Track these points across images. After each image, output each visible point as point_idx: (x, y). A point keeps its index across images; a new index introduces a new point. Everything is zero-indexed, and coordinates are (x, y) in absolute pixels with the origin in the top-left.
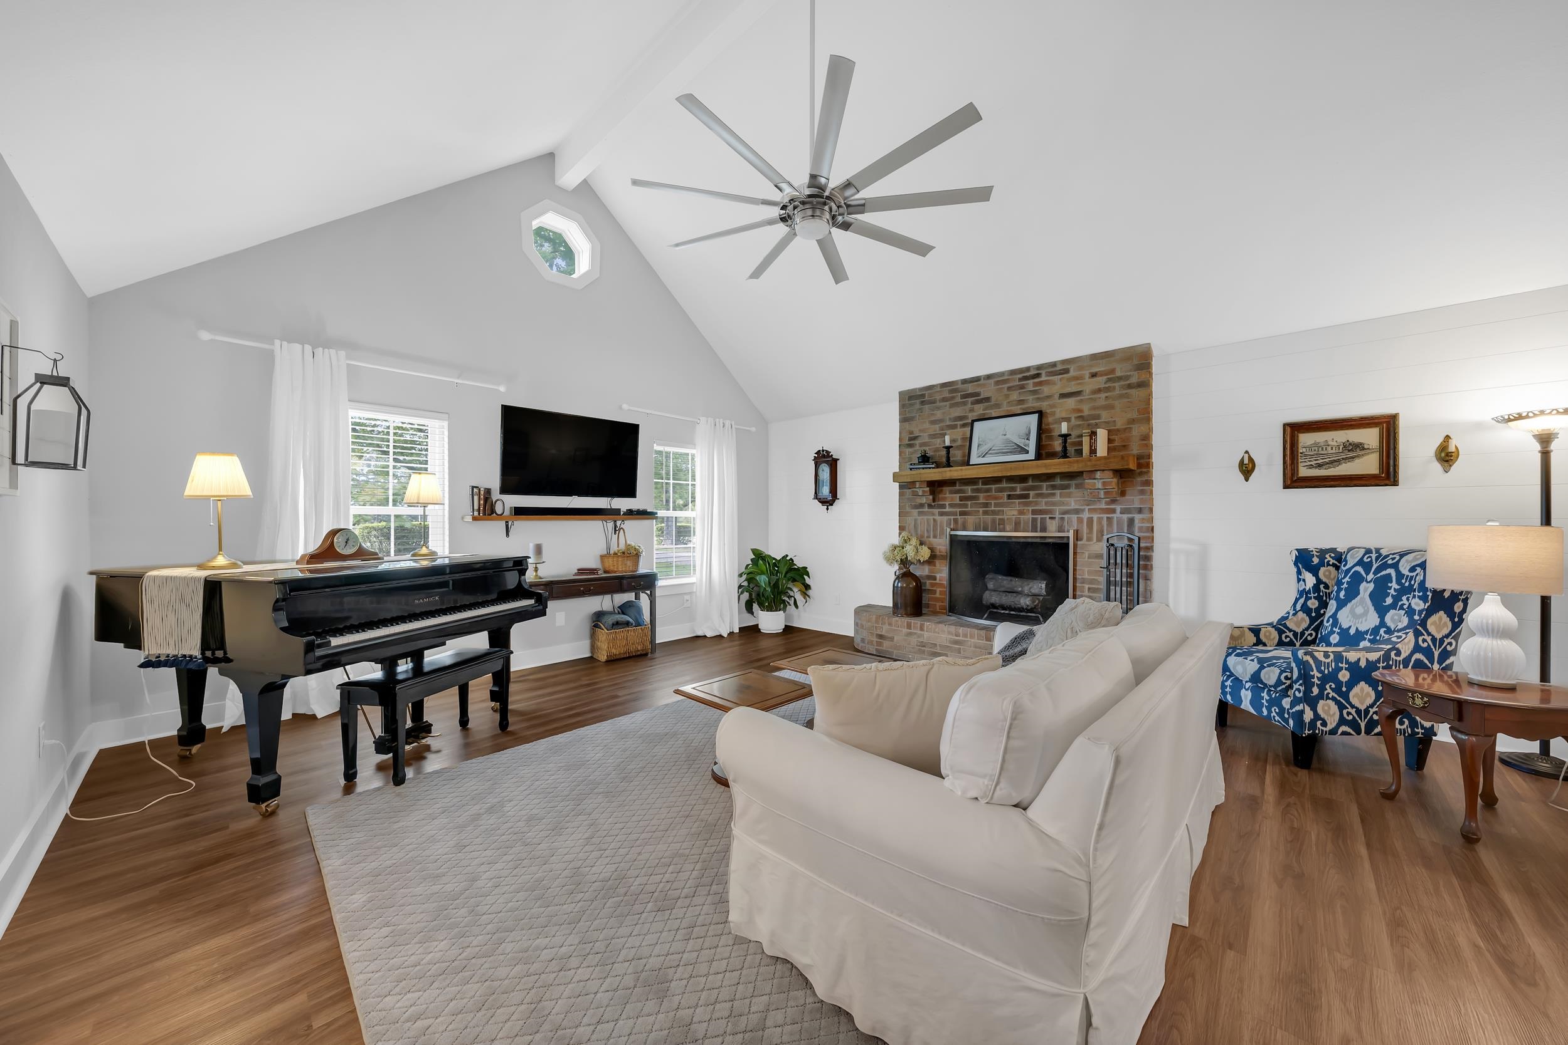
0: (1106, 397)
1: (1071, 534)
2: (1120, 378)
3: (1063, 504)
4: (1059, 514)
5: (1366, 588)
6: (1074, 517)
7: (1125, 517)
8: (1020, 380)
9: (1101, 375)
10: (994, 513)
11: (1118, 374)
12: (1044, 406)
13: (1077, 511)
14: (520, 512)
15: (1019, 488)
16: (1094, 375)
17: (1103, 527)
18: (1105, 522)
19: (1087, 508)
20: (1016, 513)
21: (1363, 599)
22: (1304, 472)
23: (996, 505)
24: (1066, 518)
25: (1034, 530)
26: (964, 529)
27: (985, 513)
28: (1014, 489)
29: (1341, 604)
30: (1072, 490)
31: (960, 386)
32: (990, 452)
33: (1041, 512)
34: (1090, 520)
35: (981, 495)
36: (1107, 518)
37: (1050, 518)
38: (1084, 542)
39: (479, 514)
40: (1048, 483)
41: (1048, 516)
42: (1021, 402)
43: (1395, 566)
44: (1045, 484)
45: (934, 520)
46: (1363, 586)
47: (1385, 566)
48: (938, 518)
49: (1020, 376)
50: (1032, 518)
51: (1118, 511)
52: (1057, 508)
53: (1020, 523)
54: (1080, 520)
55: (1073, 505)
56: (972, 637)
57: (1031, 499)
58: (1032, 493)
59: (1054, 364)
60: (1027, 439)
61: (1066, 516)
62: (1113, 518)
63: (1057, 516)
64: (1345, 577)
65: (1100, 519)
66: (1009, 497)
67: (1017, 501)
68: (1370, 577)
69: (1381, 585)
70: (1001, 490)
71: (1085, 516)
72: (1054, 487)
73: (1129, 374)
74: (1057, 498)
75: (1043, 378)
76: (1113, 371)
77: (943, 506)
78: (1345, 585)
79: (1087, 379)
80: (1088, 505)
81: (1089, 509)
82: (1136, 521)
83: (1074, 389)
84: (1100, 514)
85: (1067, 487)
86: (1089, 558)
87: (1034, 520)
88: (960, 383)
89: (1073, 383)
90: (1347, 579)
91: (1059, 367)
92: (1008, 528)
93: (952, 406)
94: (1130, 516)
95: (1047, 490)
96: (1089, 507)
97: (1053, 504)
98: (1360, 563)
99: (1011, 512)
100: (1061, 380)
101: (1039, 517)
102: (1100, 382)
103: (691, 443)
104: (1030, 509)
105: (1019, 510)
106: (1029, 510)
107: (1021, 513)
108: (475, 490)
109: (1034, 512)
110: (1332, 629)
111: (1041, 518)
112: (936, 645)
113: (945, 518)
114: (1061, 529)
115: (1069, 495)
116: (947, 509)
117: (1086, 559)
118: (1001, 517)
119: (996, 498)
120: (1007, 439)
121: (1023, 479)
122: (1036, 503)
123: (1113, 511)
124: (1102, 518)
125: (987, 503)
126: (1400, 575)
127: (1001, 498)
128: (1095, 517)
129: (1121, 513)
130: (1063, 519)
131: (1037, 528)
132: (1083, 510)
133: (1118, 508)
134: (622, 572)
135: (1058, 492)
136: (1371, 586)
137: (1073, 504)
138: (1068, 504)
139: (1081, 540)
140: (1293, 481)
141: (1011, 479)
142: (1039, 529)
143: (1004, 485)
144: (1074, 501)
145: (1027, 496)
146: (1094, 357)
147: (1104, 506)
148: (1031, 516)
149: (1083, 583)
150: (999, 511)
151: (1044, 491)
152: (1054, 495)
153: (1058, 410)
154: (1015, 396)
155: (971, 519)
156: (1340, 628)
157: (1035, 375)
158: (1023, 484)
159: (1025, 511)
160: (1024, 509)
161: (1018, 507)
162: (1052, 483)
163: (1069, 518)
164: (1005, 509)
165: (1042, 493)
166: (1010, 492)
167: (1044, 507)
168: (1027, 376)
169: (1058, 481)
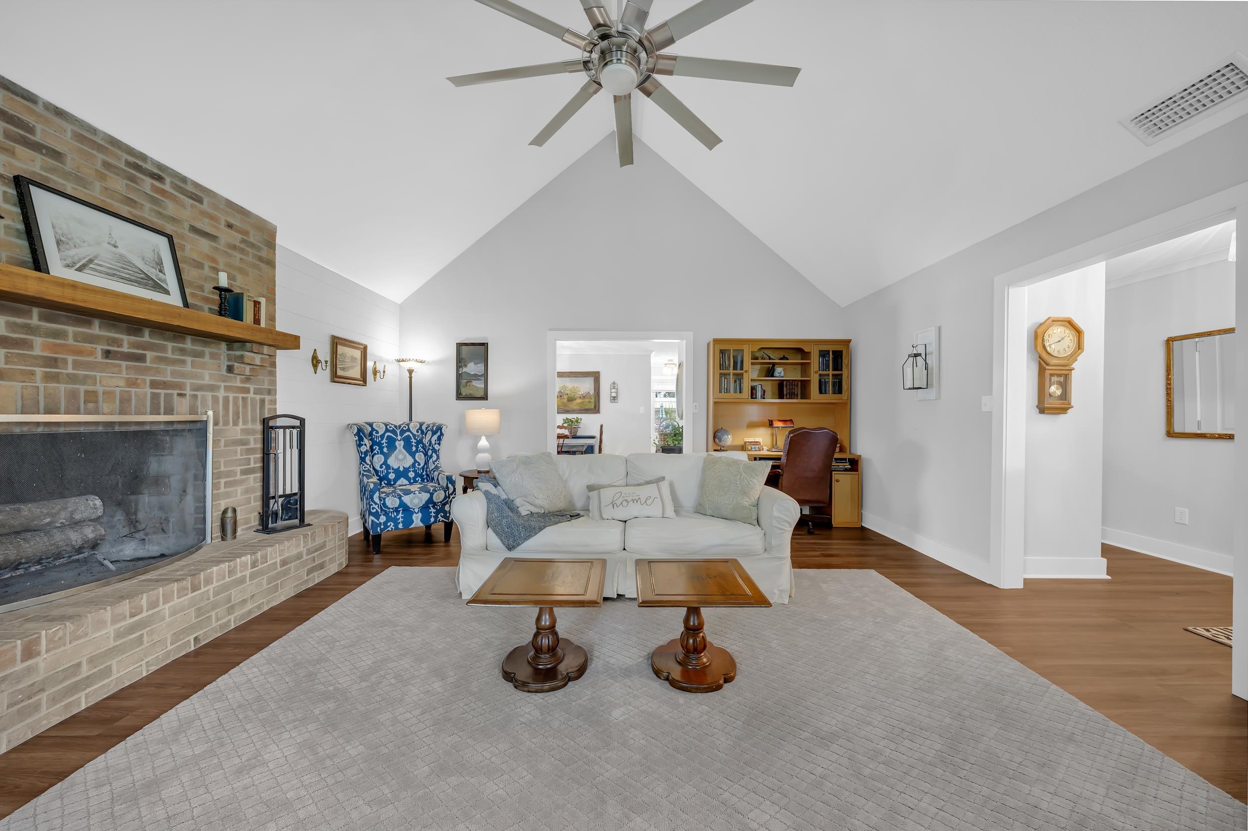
0: (241, 259)
1: (210, 418)
2: (253, 246)
3: (195, 376)
4: (192, 390)
5: (400, 444)
6: (209, 395)
7: (258, 397)
8: (128, 164)
9: (237, 231)
10: (72, 379)
11: (252, 240)
12: (169, 228)
13: (212, 388)
15: (126, 342)
16: (230, 226)
17: (238, 408)
18: (240, 402)
19: (223, 384)
20: (122, 383)
21: (400, 451)
22: (340, 373)
23: (76, 365)
24: (199, 397)
25: (155, 411)
27: (49, 378)
28: (116, 341)
29: (387, 456)
30: (207, 359)
32: (91, 266)
33: (165, 385)
34: (226, 399)
35: (37, 341)
36: (243, 398)
37: (179, 395)
38: (220, 426)
40: (175, 344)
41: (175, 392)
43: (409, 430)
44: (170, 345)
46: (397, 443)
47: (402, 432)
49: (131, 159)
50: (152, 393)
51: (252, 391)
52: (189, 381)
53: (129, 400)
54: (215, 400)
55: (207, 381)
56: (167, 599)
57: (148, 364)
58: (150, 355)
59: (184, 179)
60: (161, 271)
61: (199, 394)
62: (247, 397)
63: (188, 392)
64: (382, 440)
65: (236, 399)
66: (107, 354)
67: (124, 364)
68: (399, 438)
69: (407, 441)
70: (92, 339)
71: (221, 394)
72: (183, 351)
73: (261, 245)
74: (188, 368)
75: (167, 187)
76: (246, 233)
78: (385, 444)
79: (222, 226)
80: (224, 381)
81: (225, 386)
82: (266, 403)
83: (208, 229)
84: (236, 393)
85: (200, 355)
86: (226, 446)
87: (155, 397)
89: (207, 220)
90: (384, 441)
91: (190, 188)
92: (105, 407)
94: (262, 396)
95: (173, 353)
96: (226, 384)
97: (183, 375)
98: (387, 430)
99: (114, 379)
100: (192, 206)
101: (163, 392)
102: (235, 238)
104: (148, 379)
105: (128, 380)
106: (145, 380)
107: (132, 383)
109: (154, 384)
110: (387, 471)
111: (166, 395)
112: (79, 665)
114: (193, 411)
115: (203, 366)
117: (222, 448)
118: (90, 388)
119: (79, 352)
120: (121, 256)
121: (134, 325)
122: (158, 372)
123: (247, 391)
124: (238, 397)
125: (56, 360)
126: (414, 435)
127: (92, 353)
128: (231, 396)
129: (255, 393)
130: (195, 396)
131: (159, 408)
132: (218, 387)
133: (252, 388)
135: (189, 359)
136: (402, 443)
137: (207, 377)
138: (202, 377)
139: (218, 424)
140: (335, 378)
141: (112, 319)
142: (162, 410)
143: (96, 329)
144: (209, 374)
145: (141, 358)
146: (230, 204)
147: (239, 384)
148: (149, 391)
150: (86, 376)
151: (169, 355)
152: (183, 362)
153: (188, 247)
154: (119, 184)
155: (9, 388)
156: (393, 469)
157: (155, 174)
158: (130, 335)
159: (139, 381)
160: (137, 379)
161: (127, 374)
162: (181, 345)
163: (203, 397)
164: (98, 375)
165: (167, 358)
166: (109, 345)
167: (169, 379)
168: (141, 166)
169: (188, 344)
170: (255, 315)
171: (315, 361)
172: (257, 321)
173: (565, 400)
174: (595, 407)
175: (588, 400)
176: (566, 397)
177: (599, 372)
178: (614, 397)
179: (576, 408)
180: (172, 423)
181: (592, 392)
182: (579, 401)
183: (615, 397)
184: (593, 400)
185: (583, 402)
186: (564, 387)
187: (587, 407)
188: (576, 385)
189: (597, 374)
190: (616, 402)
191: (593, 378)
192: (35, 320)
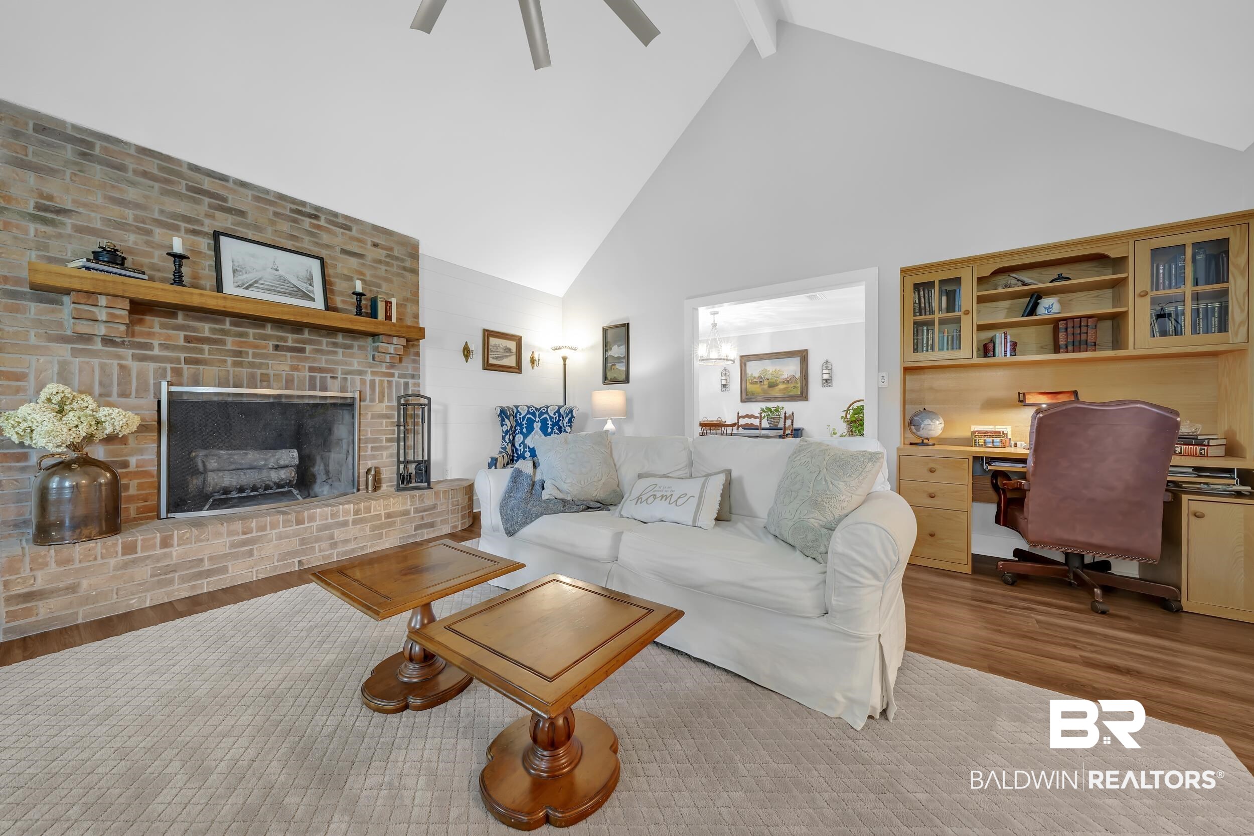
0: (386, 270)
1: (357, 395)
2: (397, 258)
3: (346, 364)
4: (343, 374)
5: (537, 426)
6: (357, 378)
7: (402, 381)
8: (292, 211)
9: (382, 249)
10: (252, 365)
11: (396, 253)
12: (324, 253)
13: (360, 373)
15: (291, 339)
16: (375, 245)
17: (384, 389)
18: (386, 385)
19: (369, 370)
20: (287, 368)
21: (537, 431)
22: (492, 361)
23: (255, 355)
24: (349, 380)
25: (313, 388)
26: (197, 383)
27: (236, 364)
28: (285, 340)
29: (525, 436)
30: (355, 350)
32: (256, 285)
33: (320, 370)
34: (373, 383)
35: (229, 340)
36: (388, 381)
37: (332, 377)
38: (367, 402)
40: (328, 340)
41: (329, 375)
42: (293, 237)
43: (547, 413)
44: (324, 340)
45: (122, 367)
46: (535, 424)
47: (541, 414)
48: (129, 362)
49: (294, 207)
50: (310, 376)
51: (396, 375)
52: (340, 367)
53: (293, 381)
54: (363, 382)
55: (356, 367)
57: (307, 354)
58: (308, 348)
59: (336, 215)
60: (310, 285)
61: (349, 377)
62: (392, 381)
63: (339, 375)
64: (523, 421)
65: (381, 382)
66: (277, 347)
67: (289, 354)
68: (537, 419)
69: (544, 423)
70: (266, 337)
71: (368, 377)
72: (335, 345)
73: (404, 257)
74: (340, 357)
75: (322, 223)
76: (391, 249)
77: (149, 347)
78: (525, 425)
79: (369, 246)
80: (371, 367)
81: (371, 371)
82: (410, 385)
83: (356, 250)
84: (381, 377)
85: (350, 347)
86: (371, 418)
87: (312, 379)
89: (355, 243)
90: (525, 422)
91: (341, 220)
92: (275, 384)
94: (406, 380)
95: (327, 346)
96: (372, 370)
97: (335, 363)
98: (528, 413)
99: (281, 365)
100: (343, 234)
101: (318, 375)
102: (381, 254)
104: (307, 365)
105: (291, 366)
106: (305, 366)
107: (295, 368)
109: (312, 369)
110: (524, 450)
111: (321, 377)
112: (202, 560)
113: (151, 366)
114: (343, 389)
115: (352, 356)
116: (156, 351)
117: (369, 420)
118: (264, 371)
119: (256, 347)
120: (280, 276)
121: (297, 327)
122: (315, 360)
123: (392, 375)
124: (384, 380)
125: (241, 352)
126: (551, 418)
127: (265, 347)
128: (377, 379)
129: (399, 377)
130: (346, 379)
131: (316, 386)
132: (366, 372)
133: (396, 373)
135: (340, 351)
136: (539, 424)
137: (356, 365)
138: (351, 364)
139: (364, 401)
140: (488, 366)
141: (279, 323)
142: (318, 388)
143: (269, 330)
144: (358, 362)
145: (302, 350)
146: (376, 228)
147: (384, 370)
148: (308, 374)
149: (366, 443)
150: (261, 364)
151: (324, 347)
152: (335, 353)
153: (340, 265)
154: (285, 226)
155: (211, 371)
156: (529, 448)
157: (313, 215)
158: (294, 334)
159: (300, 367)
160: (298, 365)
161: (291, 362)
162: (334, 340)
163: (352, 379)
164: (270, 362)
165: (322, 350)
166: (278, 341)
167: (324, 365)
168: (301, 211)
169: (340, 339)
170: (386, 313)
171: (467, 353)
172: (388, 317)
173: (766, 387)
174: (802, 393)
175: (793, 385)
176: (766, 382)
177: (806, 351)
178: (826, 380)
179: (778, 395)
180: (325, 398)
181: (798, 375)
182: (781, 386)
183: (829, 380)
184: (799, 385)
185: (787, 388)
186: (765, 371)
187: (792, 394)
188: (778, 368)
189: (805, 353)
190: (830, 386)
191: (799, 358)
192: (227, 326)
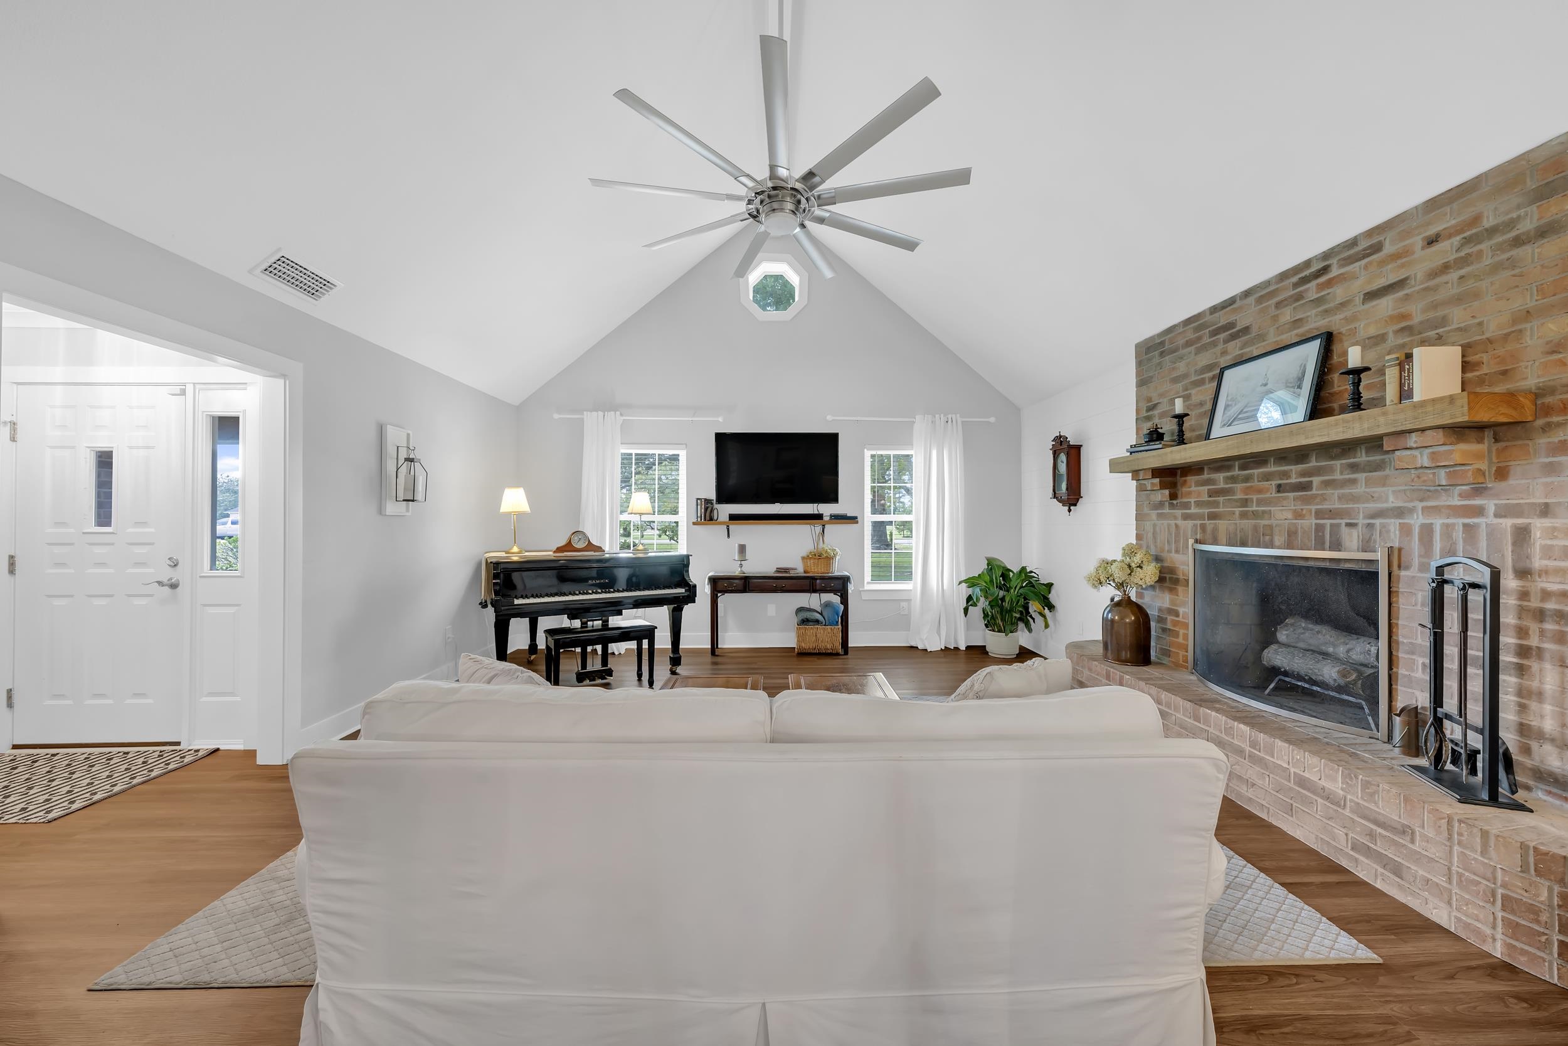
0: (1462, 277)
1: (1380, 556)
2: (1492, 232)
3: (1372, 498)
4: (1365, 517)
6: (1393, 524)
7: (1506, 523)
8: (1296, 285)
9: (1450, 236)
10: (1255, 515)
11: (1489, 223)
12: (1335, 322)
13: (1400, 512)
14: (734, 518)
15: (1294, 472)
18: (1459, 535)
19: (1420, 505)
20: (1290, 516)
23: (1260, 502)
24: (1377, 526)
25: (1320, 546)
26: (1215, 542)
27: (1244, 515)
28: (1286, 475)
31: (1208, 318)
32: (1241, 416)
33: (1332, 514)
34: (1427, 531)
35: (1239, 486)
36: (1465, 525)
37: (1347, 525)
39: (701, 520)
40: (1344, 461)
41: (1343, 522)
42: (1297, 323)
44: (1337, 464)
45: (1177, 526)
48: (1180, 522)
49: (1295, 279)
50: (1315, 524)
51: (1490, 511)
52: (1361, 506)
53: (1296, 533)
54: (1406, 530)
55: (1392, 502)
57: (1314, 492)
58: (1316, 480)
60: (1299, 386)
61: (1377, 522)
62: (1476, 525)
63: (1361, 521)
65: (1448, 529)
66: (1280, 488)
67: (1291, 495)
70: (1267, 477)
71: (1417, 520)
72: (1354, 468)
74: (1360, 489)
75: (1336, 272)
76: (1475, 221)
77: (1186, 506)
79: (1419, 253)
80: (1421, 500)
81: (1423, 508)
83: (1392, 278)
84: (1447, 517)
87: (1319, 528)
88: (1208, 313)
89: (1391, 266)
91: (1363, 244)
92: (1278, 540)
93: (1198, 351)
95: (1341, 473)
96: (1425, 504)
97: (1354, 499)
99: (1282, 513)
100: (1366, 267)
101: (1328, 522)
102: (1447, 250)
103: (909, 444)
104: (1314, 508)
105: (1295, 511)
106: (1310, 511)
107: (1298, 515)
108: (699, 501)
109: (1319, 514)
111: (1331, 525)
113: (1190, 524)
114: (1366, 546)
115: (1384, 482)
116: (1193, 510)
118: (1266, 522)
119: (1260, 491)
121: (1302, 454)
122: (1324, 499)
123: (1480, 512)
124: (1454, 525)
125: (1246, 500)
127: (1268, 490)
128: (1438, 523)
129: (1495, 516)
130: (1370, 526)
131: (1323, 543)
132: (1411, 511)
133: (1491, 505)
134: (814, 572)
135: (1361, 476)
137: (1391, 498)
138: (1381, 499)
139: (1407, 568)
141: (1281, 454)
142: (1327, 545)
143: (1272, 468)
144: (1394, 492)
145: (1305, 487)
146: (1433, 205)
147: (1457, 502)
148: (1314, 521)
149: (1413, 653)
150: (1264, 512)
151: (1337, 476)
152: (1354, 481)
153: (1361, 326)
154: (1287, 315)
155: (1223, 525)
157: (1319, 271)
158: (1298, 464)
159: (1304, 512)
160: (1302, 509)
161: (1294, 506)
162: (1352, 460)
163: (1383, 526)
164: (1272, 509)
165: (1334, 480)
166: (1281, 479)
167: (1337, 505)
168: (1306, 276)
169: (1362, 457)
170: (1401, 385)
172: (1406, 394)
180: (1338, 561)
192: (1236, 472)
